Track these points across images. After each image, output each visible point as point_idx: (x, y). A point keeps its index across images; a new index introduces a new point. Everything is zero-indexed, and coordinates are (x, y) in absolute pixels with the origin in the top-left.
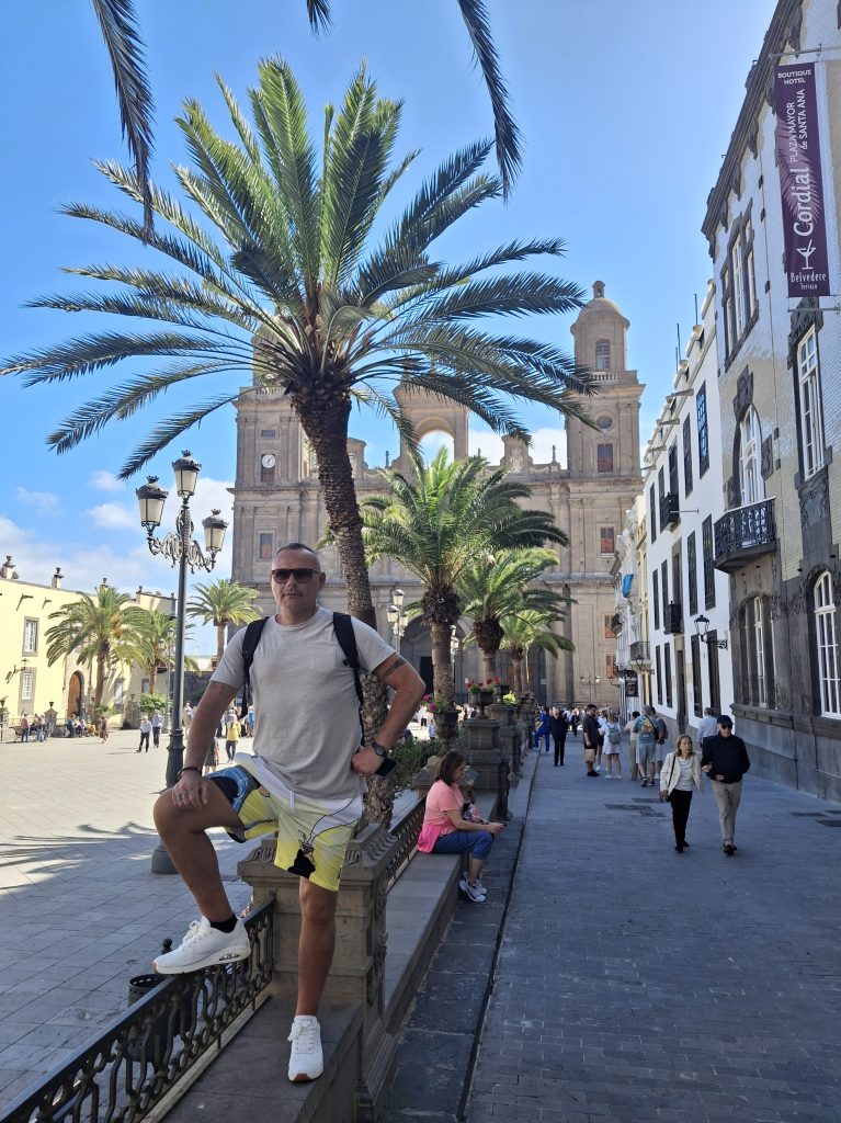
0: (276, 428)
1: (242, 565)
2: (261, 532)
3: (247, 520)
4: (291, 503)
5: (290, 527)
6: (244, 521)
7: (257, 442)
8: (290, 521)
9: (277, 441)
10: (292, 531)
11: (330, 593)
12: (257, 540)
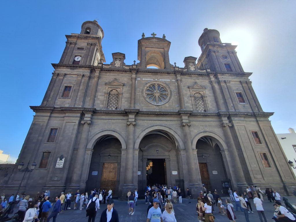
0: (85, 47)
1: (50, 100)
2: (66, 85)
3: (60, 79)
4: (85, 73)
5: (82, 84)
6: (57, 80)
7: (74, 51)
8: (83, 81)
9: (84, 52)
10: (83, 85)
11: (99, 117)
12: (62, 89)
